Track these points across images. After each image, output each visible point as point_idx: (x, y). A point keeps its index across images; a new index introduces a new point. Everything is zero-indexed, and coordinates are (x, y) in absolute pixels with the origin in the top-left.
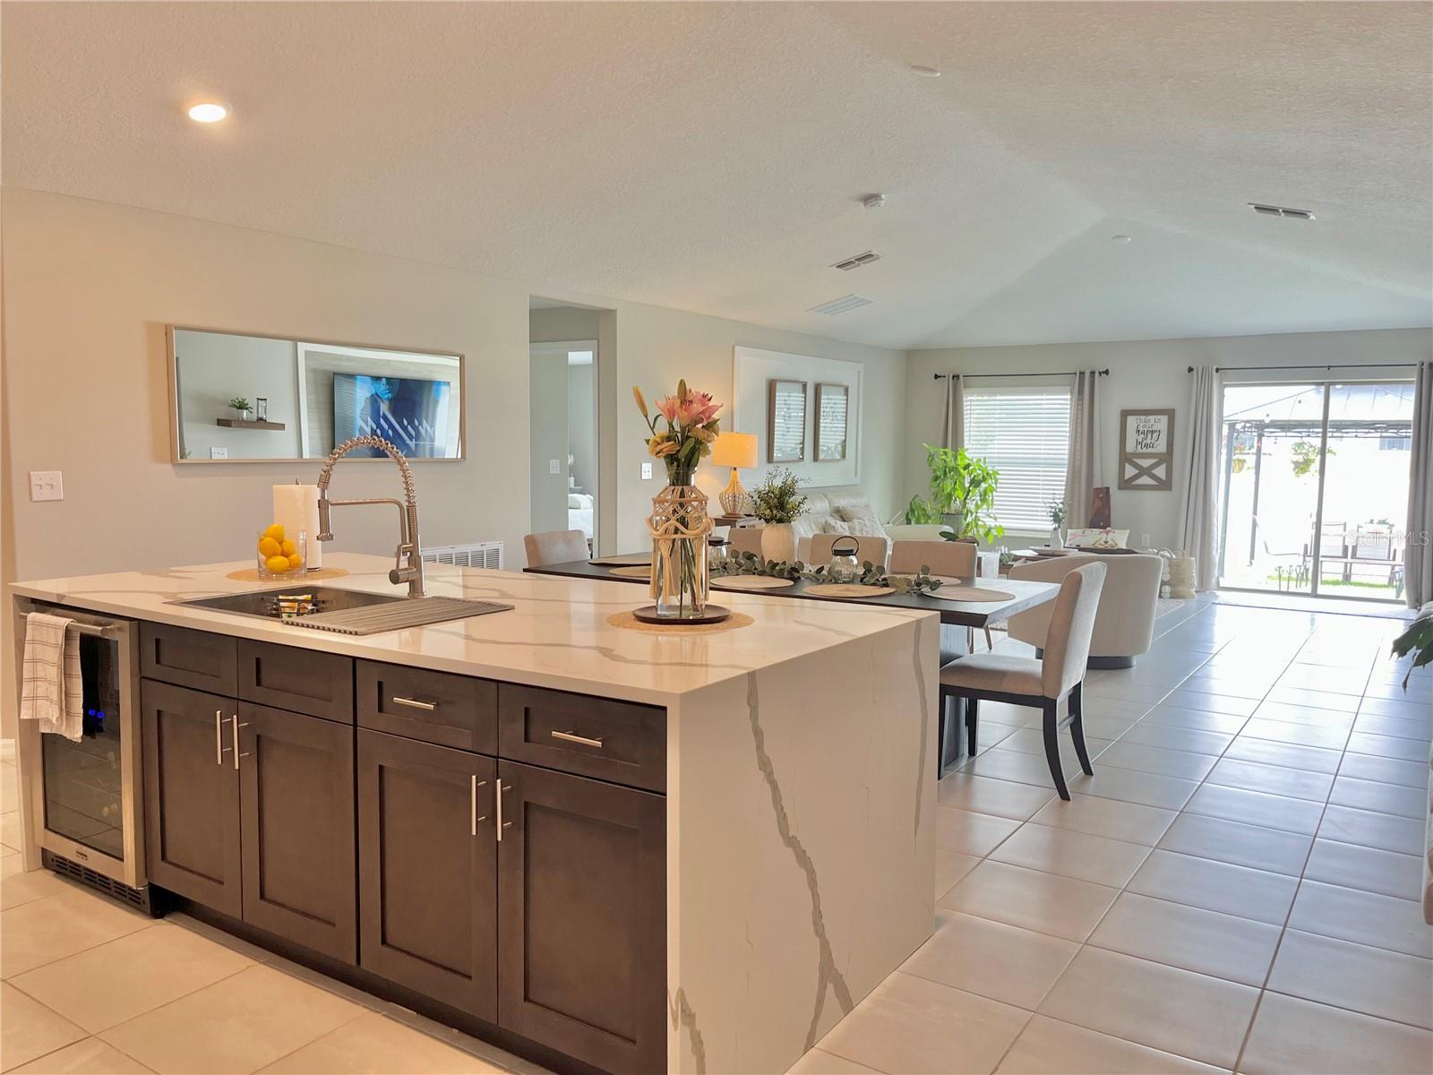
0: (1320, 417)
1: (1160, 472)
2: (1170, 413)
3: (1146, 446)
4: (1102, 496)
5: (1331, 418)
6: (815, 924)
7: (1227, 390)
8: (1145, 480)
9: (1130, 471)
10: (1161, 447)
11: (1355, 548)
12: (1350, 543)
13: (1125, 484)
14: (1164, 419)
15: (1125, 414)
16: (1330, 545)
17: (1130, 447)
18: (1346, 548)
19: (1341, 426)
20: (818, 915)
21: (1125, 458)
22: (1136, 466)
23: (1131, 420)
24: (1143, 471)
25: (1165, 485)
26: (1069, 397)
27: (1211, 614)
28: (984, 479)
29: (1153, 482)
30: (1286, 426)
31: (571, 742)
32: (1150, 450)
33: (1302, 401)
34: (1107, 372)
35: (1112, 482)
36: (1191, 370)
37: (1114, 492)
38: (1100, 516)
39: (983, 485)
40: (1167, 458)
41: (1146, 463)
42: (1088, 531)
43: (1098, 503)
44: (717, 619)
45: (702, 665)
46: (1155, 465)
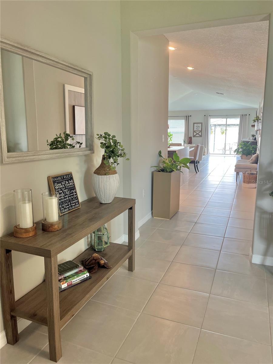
0: (226, 124)
1: (200, 134)
2: (202, 123)
3: (198, 129)
5: (227, 124)
7: (211, 119)
8: (198, 135)
9: (195, 134)
10: (200, 129)
11: (232, 148)
12: (231, 147)
13: (194, 136)
14: (201, 124)
15: (194, 123)
16: (227, 148)
17: (195, 130)
18: (230, 148)
19: (229, 125)
21: (194, 131)
23: (195, 124)
24: (197, 134)
25: (201, 136)
26: (184, 120)
27: (209, 157)
28: (170, 136)
29: (199, 136)
30: (220, 125)
32: (198, 130)
33: (222, 121)
34: (191, 116)
35: (192, 136)
36: (205, 116)
37: (192, 137)
38: (190, 142)
39: (170, 137)
40: (201, 131)
41: (197, 132)
42: (188, 145)
43: (190, 140)
46: (199, 133)
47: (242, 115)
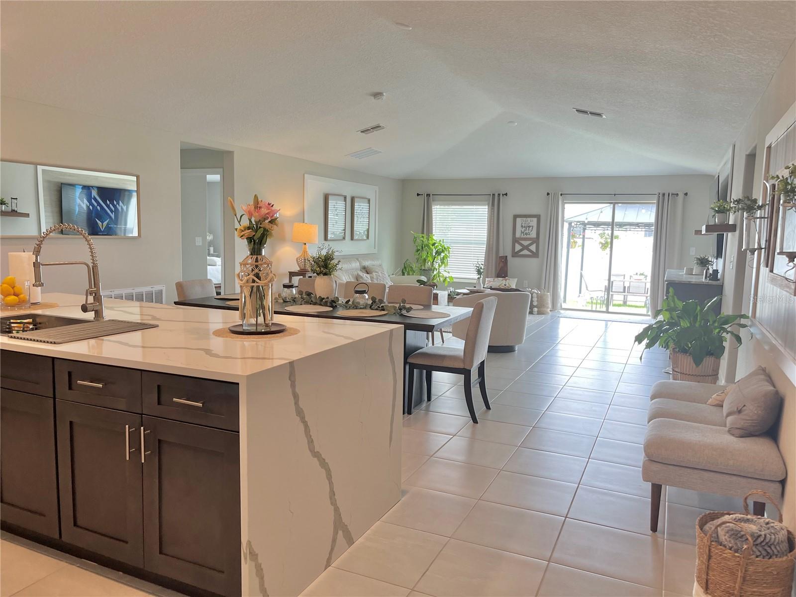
0: (610, 220)
1: (533, 248)
2: (538, 217)
3: (526, 234)
4: (504, 260)
5: (616, 220)
6: (331, 499)
7: (566, 206)
8: (525, 252)
9: (518, 247)
10: (533, 235)
11: (629, 287)
12: (627, 285)
13: (515, 254)
14: (535, 220)
15: (516, 217)
16: (617, 286)
17: (518, 235)
18: (625, 287)
19: (621, 225)
20: (332, 494)
21: (515, 240)
22: (521, 245)
23: (519, 220)
24: (526, 248)
25: (535, 255)
26: (487, 207)
27: (558, 323)
28: (443, 251)
29: (529, 253)
30: (597, 224)
31: (185, 404)
32: (528, 236)
33: (601, 212)
34: (506, 194)
35: (509, 253)
36: (548, 194)
37: (509, 258)
38: (502, 272)
39: (443, 254)
40: (536, 241)
41: (526, 243)
42: (496, 279)
43: (501, 265)
44: (279, 331)
45: (269, 359)
46: (531, 244)
47: (664, 195)
